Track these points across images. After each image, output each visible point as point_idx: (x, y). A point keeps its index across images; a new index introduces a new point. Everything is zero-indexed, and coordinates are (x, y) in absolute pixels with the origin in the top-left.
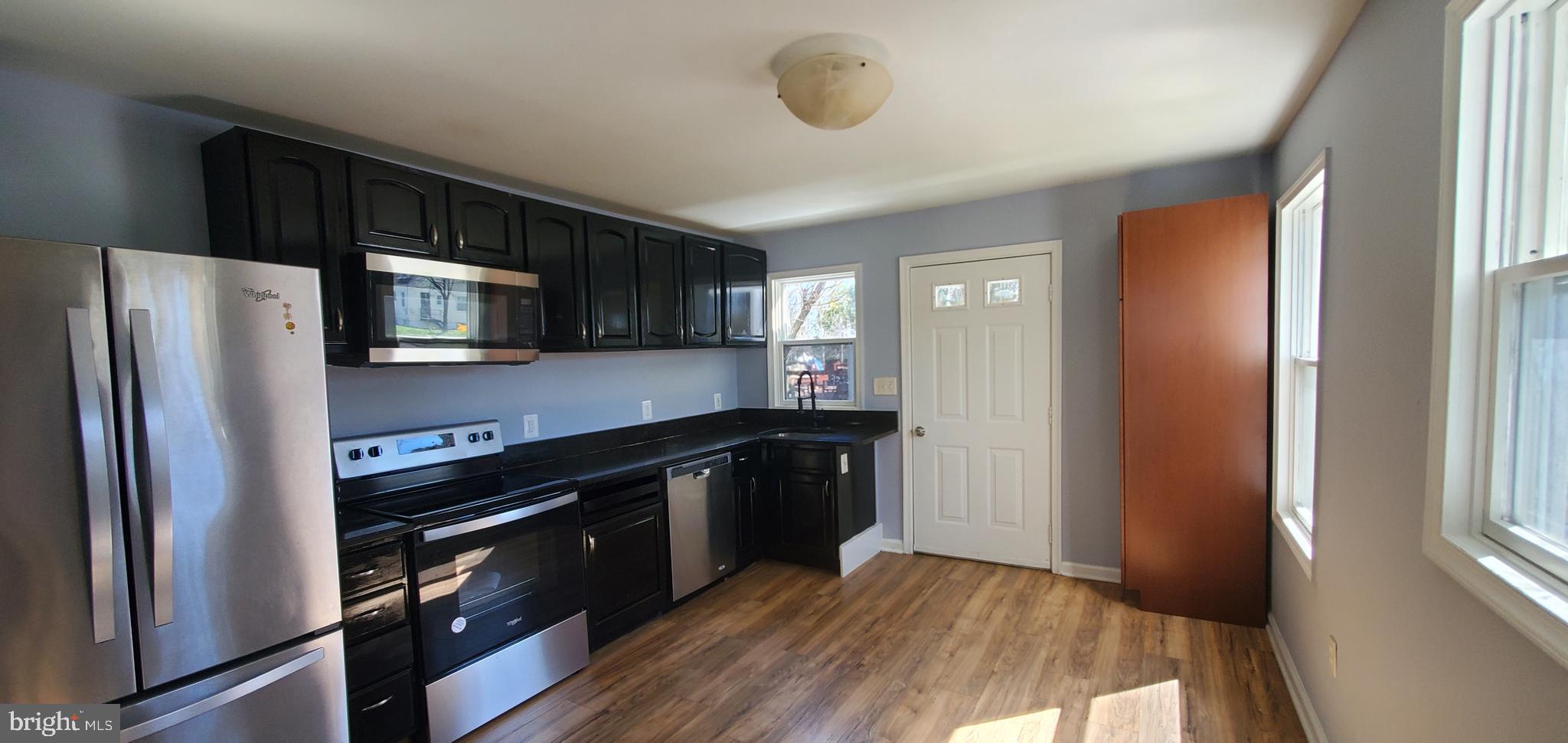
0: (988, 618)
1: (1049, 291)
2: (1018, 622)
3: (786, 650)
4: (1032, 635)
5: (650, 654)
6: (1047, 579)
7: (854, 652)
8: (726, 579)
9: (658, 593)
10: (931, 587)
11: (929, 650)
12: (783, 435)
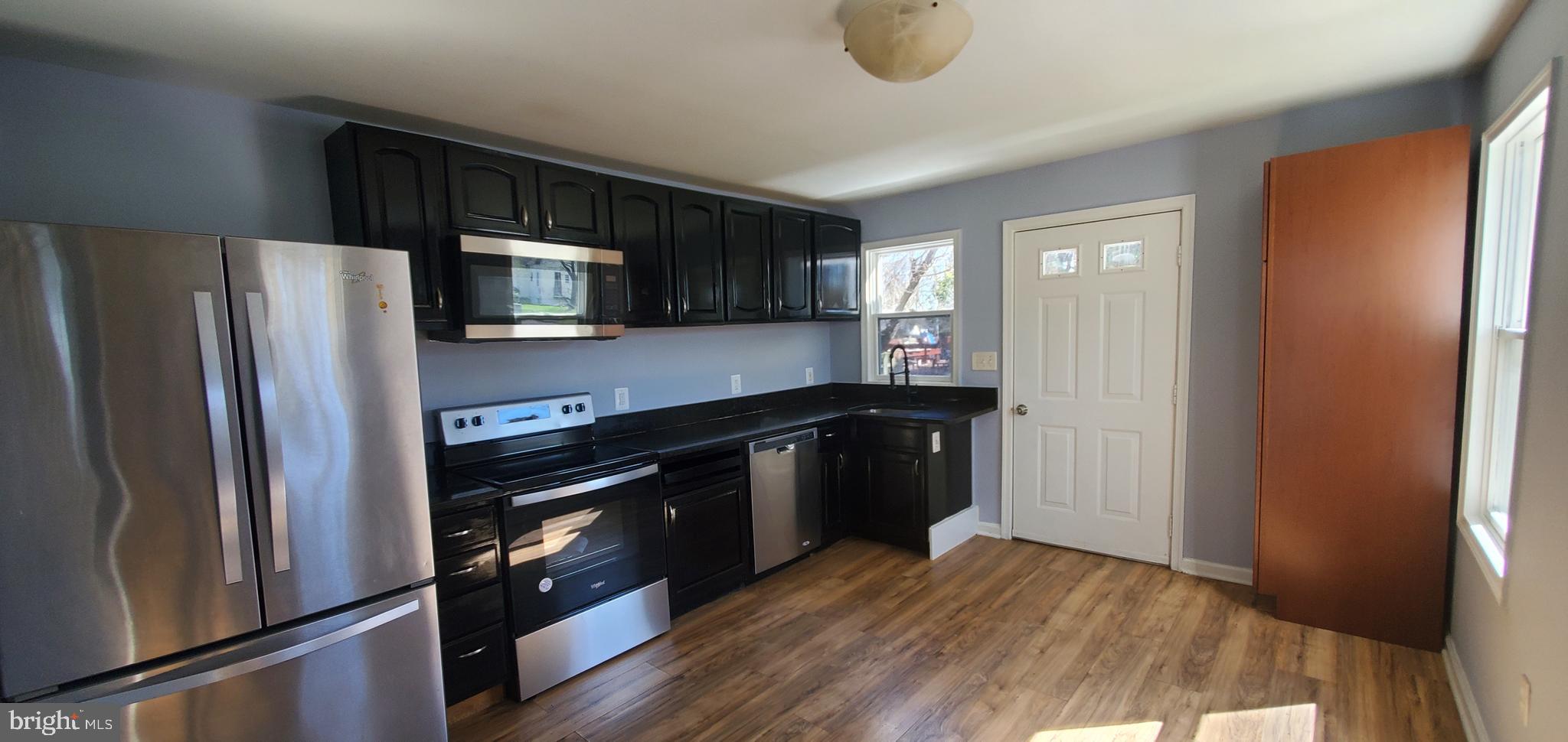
0: (1089, 614)
1: (1178, 254)
2: (1124, 621)
3: (864, 631)
4: (1139, 637)
5: (729, 624)
6: (1164, 576)
7: (935, 640)
8: (811, 555)
9: (740, 565)
10: (1027, 577)
11: (1016, 644)
12: (875, 411)
